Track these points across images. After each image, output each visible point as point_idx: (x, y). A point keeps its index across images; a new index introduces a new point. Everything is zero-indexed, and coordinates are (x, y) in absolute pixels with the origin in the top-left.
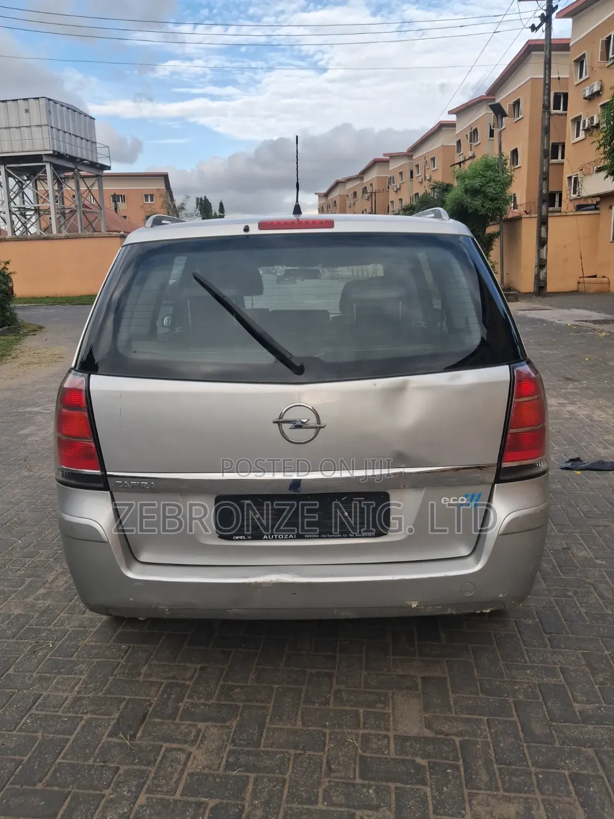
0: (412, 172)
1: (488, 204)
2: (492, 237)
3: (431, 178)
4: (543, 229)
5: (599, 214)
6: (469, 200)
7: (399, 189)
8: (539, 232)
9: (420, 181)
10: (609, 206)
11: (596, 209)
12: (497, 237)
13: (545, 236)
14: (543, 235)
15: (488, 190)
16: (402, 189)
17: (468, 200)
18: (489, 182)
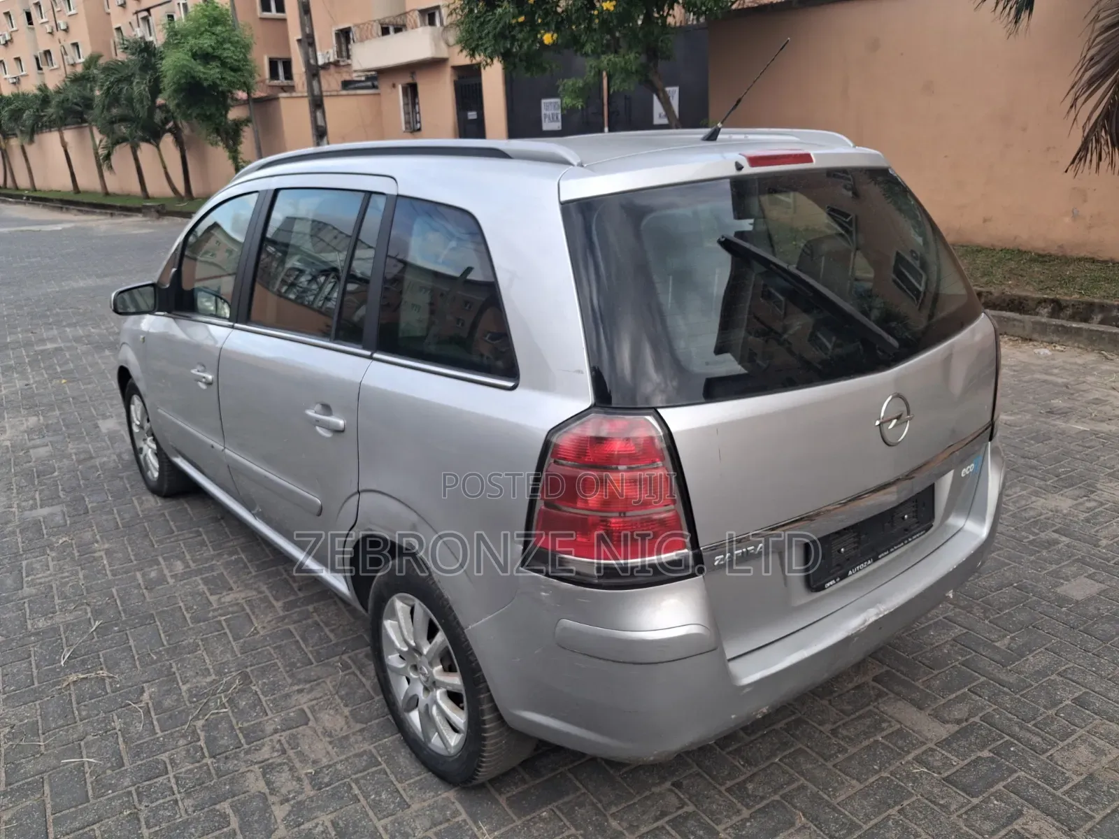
0: (29, 15)
1: (229, 76)
2: (238, 126)
3: (68, 27)
4: (319, 114)
5: (379, 94)
6: (201, 68)
7: (11, 40)
8: (314, 119)
9: (49, 30)
10: (391, 84)
11: (374, 87)
12: (246, 125)
13: (323, 124)
14: (320, 122)
15: (225, 55)
16: (15, 39)
17: (199, 69)
18: (222, 44)
